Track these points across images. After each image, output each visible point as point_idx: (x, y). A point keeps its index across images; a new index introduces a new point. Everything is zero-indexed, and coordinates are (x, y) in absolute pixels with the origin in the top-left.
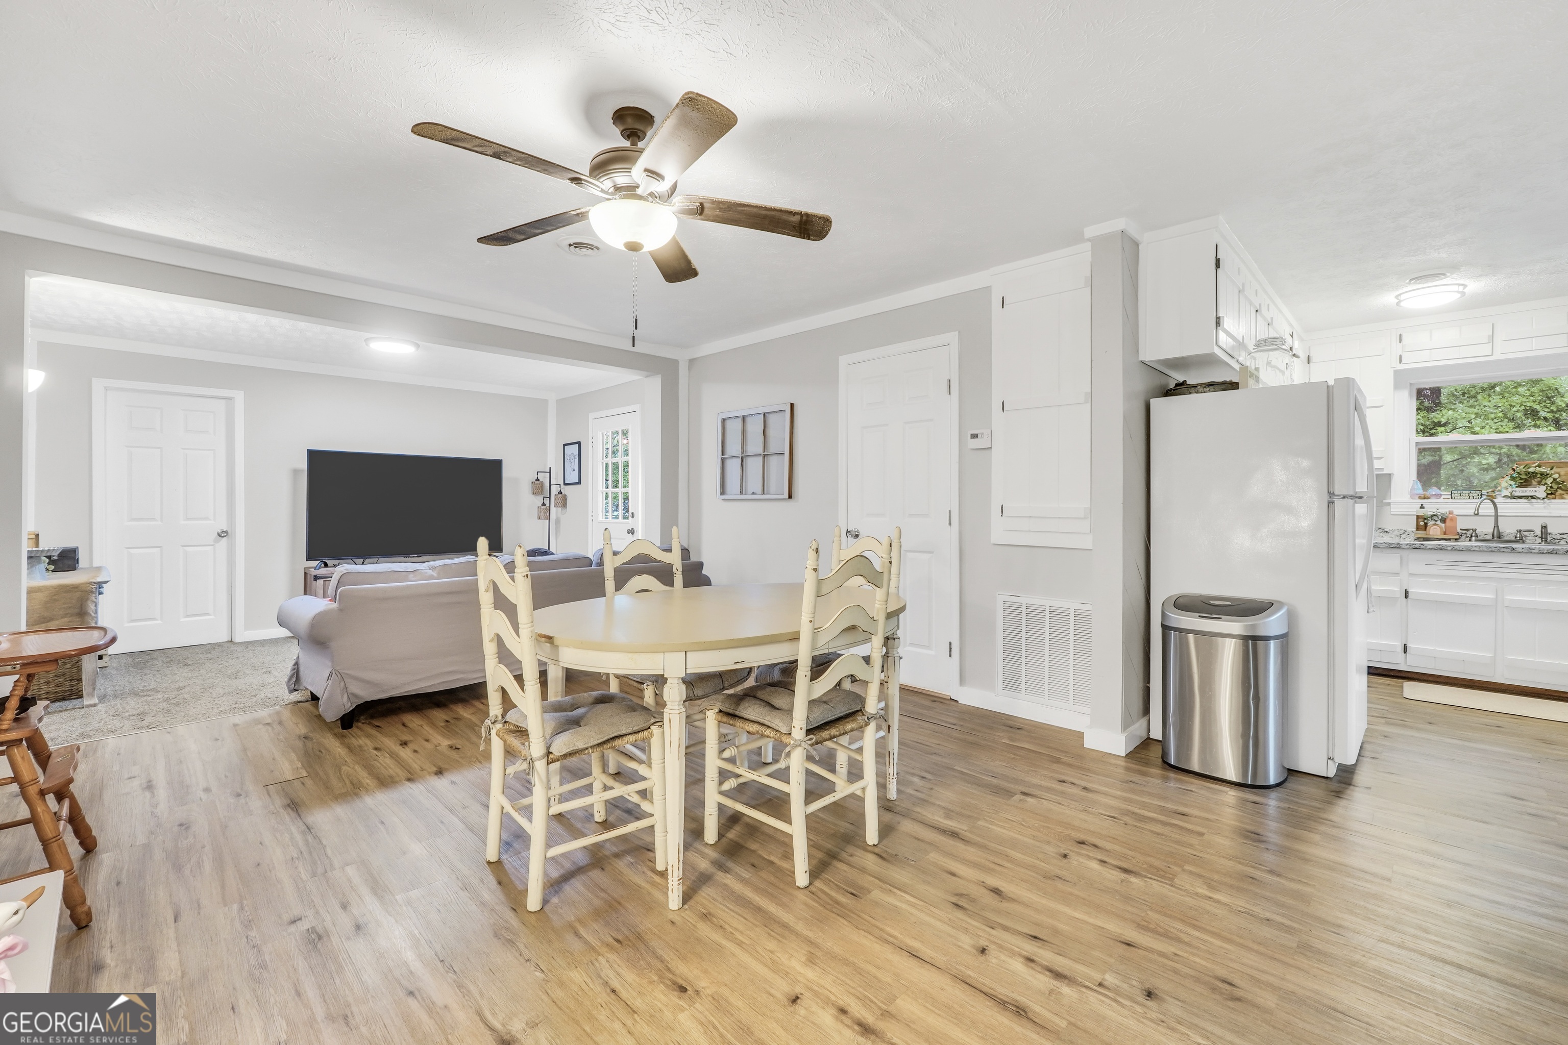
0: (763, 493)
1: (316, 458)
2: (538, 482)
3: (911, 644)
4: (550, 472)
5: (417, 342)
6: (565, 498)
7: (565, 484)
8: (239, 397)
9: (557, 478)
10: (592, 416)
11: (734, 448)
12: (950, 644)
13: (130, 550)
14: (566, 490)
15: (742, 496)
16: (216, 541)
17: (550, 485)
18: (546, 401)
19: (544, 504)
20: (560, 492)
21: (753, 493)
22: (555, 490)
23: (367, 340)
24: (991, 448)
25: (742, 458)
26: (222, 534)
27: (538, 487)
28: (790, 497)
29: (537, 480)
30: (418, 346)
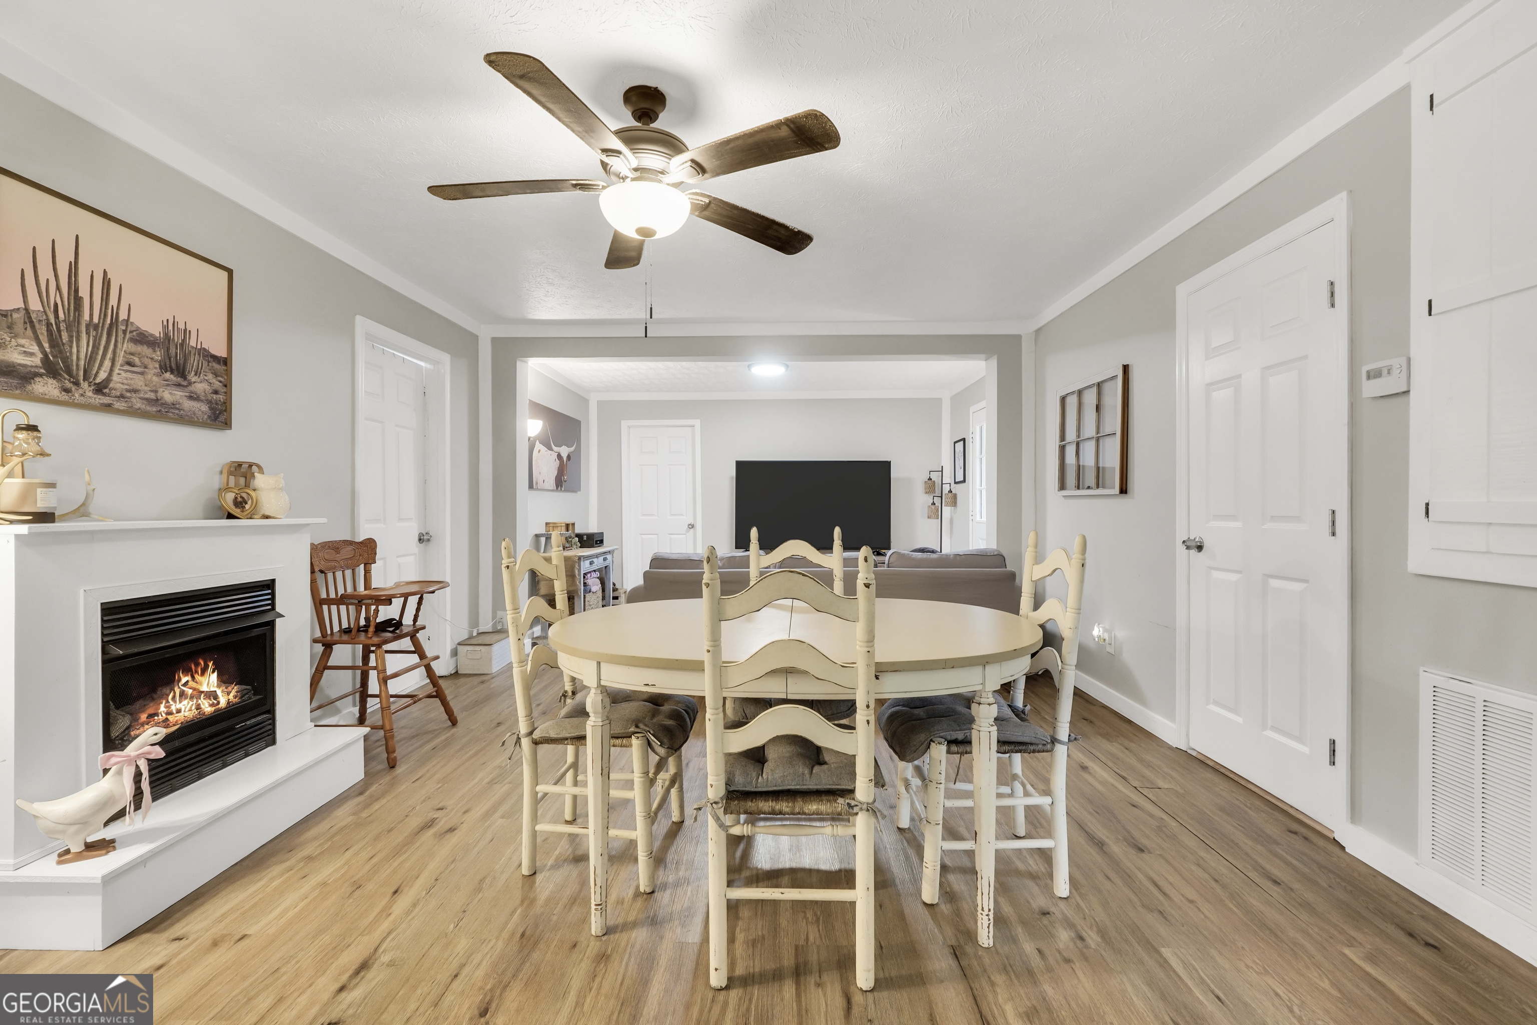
0: (1098, 487)
1: (743, 468)
2: (930, 482)
3: (1274, 729)
4: (942, 471)
5: (786, 363)
6: (955, 496)
7: (956, 483)
8: (697, 423)
9: (948, 478)
10: (972, 409)
11: (1071, 435)
12: (1333, 742)
13: (643, 536)
14: (956, 489)
15: (1078, 491)
16: (687, 532)
17: (942, 484)
18: (940, 399)
19: (934, 504)
20: (950, 491)
21: (1089, 488)
22: (946, 488)
23: (749, 366)
24: (1407, 392)
25: (1078, 444)
26: (691, 526)
27: (930, 486)
28: (1124, 490)
29: (930, 479)
30: (787, 366)
